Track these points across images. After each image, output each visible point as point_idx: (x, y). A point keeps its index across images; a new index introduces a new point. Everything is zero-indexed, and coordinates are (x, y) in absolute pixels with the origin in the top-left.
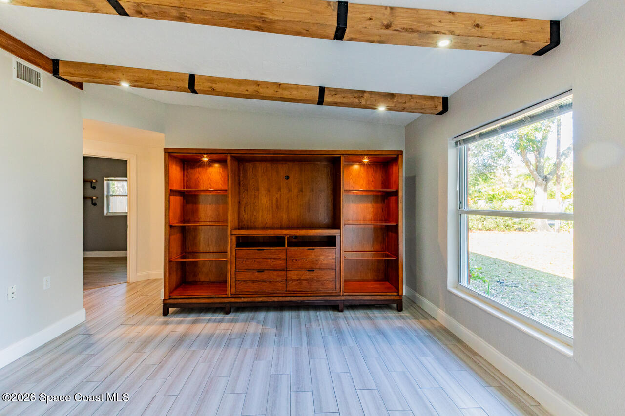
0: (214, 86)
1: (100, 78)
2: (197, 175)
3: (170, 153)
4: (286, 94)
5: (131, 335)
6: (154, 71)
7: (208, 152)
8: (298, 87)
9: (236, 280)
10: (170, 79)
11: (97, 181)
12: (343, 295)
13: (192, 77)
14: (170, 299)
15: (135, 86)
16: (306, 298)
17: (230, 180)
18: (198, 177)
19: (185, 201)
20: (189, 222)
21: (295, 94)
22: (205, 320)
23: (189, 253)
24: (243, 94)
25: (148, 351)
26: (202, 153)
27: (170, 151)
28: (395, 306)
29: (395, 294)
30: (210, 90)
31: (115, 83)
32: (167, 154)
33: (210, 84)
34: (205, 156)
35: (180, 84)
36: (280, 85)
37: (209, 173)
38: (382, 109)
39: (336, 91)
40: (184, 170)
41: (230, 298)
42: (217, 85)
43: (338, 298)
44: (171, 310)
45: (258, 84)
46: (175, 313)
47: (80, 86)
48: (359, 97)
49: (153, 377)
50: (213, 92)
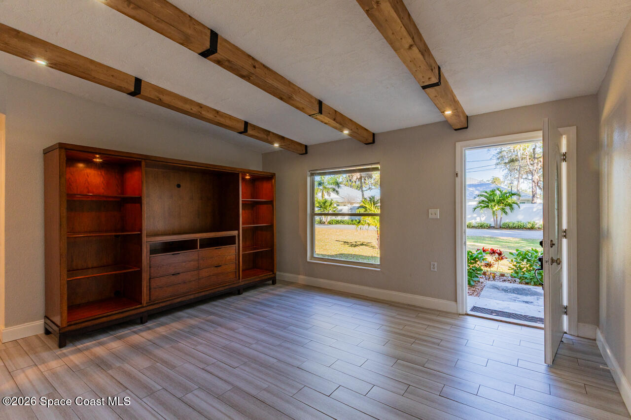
0: (161, 97)
1: (6, 44)
4: (222, 120)
6: (92, 62)
8: (230, 118)
12: (242, 282)
13: (138, 81)
15: (50, 67)
16: (217, 290)
21: (228, 122)
24: (188, 111)
28: (271, 282)
29: (272, 273)
30: (157, 99)
31: (26, 55)
33: (157, 94)
35: (124, 85)
36: (217, 112)
38: (276, 145)
39: (255, 127)
41: (146, 306)
42: (164, 97)
43: (239, 284)
45: (200, 106)
48: (267, 135)
50: (159, 101)
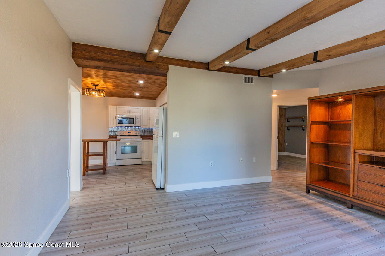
0: (329, 53)
1: (273, 72)
2: (339, 110)
3: (312, 100)
5: (283, 194)
7: (342, 94)
9: (357, 187)
10: (304, 60)
11: (305, 117)
13: (315, 54)
14: (310, 184)
15: (289, 69)
17: (354, 113)
18: (340, 112)
19: (329, 128)
20: (332, 141)
22: (328, 204)
23: (331, 161)
24: (353, 50)
25: (283, 202)
26: (338, 96)
27: (311, 99)
30: (327, 57)
31: (279, 71)
32: (310, 101)
33: (327, 53)
34: (340, 97)
35: (308, 61)
37: (348, 108)
40: (329, 108)
41: (352, 198)
42: (332, 52)
44: (311, 192)
46: (313, 194)
47: (272, 76)
49: (274, 211)
50: (330, 57)
